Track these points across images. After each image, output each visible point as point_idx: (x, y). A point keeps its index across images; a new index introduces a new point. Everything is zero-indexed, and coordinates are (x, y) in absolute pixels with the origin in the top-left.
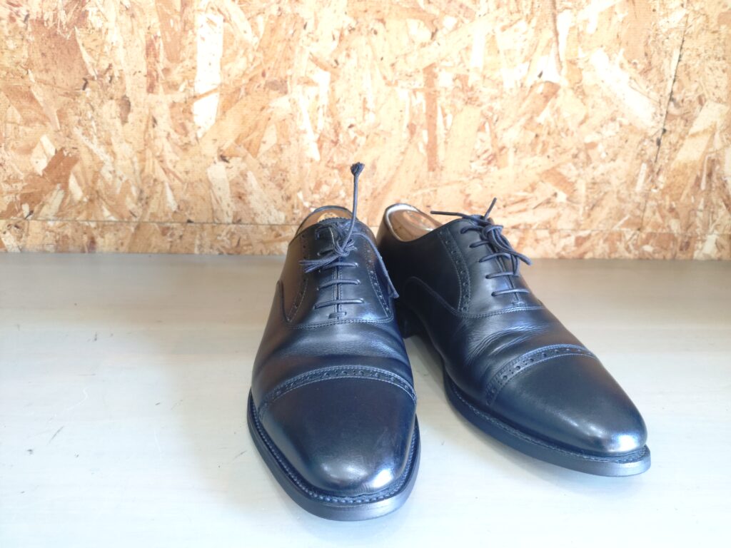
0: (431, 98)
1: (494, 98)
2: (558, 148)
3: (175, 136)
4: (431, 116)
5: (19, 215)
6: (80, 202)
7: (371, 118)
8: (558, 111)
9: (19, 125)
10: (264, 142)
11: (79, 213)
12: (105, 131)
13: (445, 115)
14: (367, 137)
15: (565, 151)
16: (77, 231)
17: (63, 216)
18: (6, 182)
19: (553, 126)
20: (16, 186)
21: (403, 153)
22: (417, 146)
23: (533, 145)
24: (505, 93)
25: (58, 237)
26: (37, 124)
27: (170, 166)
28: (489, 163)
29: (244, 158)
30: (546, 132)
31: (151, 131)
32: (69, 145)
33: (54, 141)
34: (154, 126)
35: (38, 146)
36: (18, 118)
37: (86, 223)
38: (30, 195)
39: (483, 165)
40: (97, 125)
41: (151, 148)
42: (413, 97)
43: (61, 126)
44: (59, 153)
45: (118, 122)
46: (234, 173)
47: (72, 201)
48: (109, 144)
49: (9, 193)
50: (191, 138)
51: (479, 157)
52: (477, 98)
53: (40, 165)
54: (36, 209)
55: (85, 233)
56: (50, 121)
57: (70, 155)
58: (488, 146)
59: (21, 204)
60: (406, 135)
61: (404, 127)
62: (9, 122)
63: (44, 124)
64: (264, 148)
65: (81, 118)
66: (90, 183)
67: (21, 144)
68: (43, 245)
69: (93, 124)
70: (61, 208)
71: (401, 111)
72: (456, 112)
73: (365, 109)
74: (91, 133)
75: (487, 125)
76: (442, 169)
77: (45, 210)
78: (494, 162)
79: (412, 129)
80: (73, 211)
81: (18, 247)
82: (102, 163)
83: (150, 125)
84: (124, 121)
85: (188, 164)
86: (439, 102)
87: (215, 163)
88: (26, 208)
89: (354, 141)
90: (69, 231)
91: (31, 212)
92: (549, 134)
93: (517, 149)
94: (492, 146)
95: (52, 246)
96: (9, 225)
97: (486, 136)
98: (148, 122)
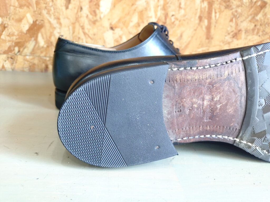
0: (211, 5)
1: (238, 6)
2: (264, 33)
3: (90, 16)
4: (210, 13)
5: (13, 52)
6: (43, 47)
7: (182, 12)
8: (265, 15)
9: (16, 7)
10: (132, 22)
11: (42, 52)
12: (58, 12)
13: (216, 13)
14: (180, 21)
15: (267, 33)
16: (40, 61)
17: (34, 54)
18: (9, 36)
19: (263, 22)
20: (13, 38)
21: (195, 30)
22: (202, 27)
23: (253, 30)
24: (243, 4)
25: (31, 64)
26: (25, 8)
27: (86, 31)
28: (233, 37)
29: (122, 29)
30: (259, 24)
31: (79, 14)
32: (40, 18)
33: (32, 16)
34: (81, 11)
35: (25, 19)
36: (17, 4)
37: (45, 58)
38: (19, 43)
39: (231, 38)
40: (54, 9)
41: (78, 22)
42: (202, 3)
43: (37, 9)
44: (35, 22)
45: (64, 8)
46: (117, 36)
47: (39, 46)
48: (58, 19)
49: (9, 41)
50: (98, 17)
51: (229, 34)
52: (231, 6)
53: (25, 27)
54: (21, 50)
55: (44, 62)
56: (31, 6)
57: (40, 24)
58: (233, 29)
59: (15, 46)
60: (197, 21)
61: (197, 17)
62: (12, 6)
63: (29, 8)
64: (132, 24)
65: (47, 5)
66: (48, 38)
67: (17, 17)
68: (23, 68)
69: (52, 9)
70: (33, 50)
71: (196, 10)
72: (221, 12)
73: (180, 7)
74: (51, 13)
75: (234, 19)
76: (212, 38)
77: (26, 50)
78: (235, 37)
79: (200, 18)
80: (39, 51)
81: (12, 68)
82: (55, 28)
83: (79, 10)
84: (67, 8)
85: (95, 30)
86: (214, 7)
87: (108, 30)
88: (17, 49)
89: (173, 23)
90: (36, 61)
91: (19, 51)
92: (261, 25)
93: (247, 31)
94: (236, 29)
95: (27, 69)
96: (8, 58)
97: (233, 24)
98: (78, 9)
